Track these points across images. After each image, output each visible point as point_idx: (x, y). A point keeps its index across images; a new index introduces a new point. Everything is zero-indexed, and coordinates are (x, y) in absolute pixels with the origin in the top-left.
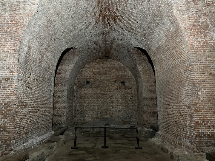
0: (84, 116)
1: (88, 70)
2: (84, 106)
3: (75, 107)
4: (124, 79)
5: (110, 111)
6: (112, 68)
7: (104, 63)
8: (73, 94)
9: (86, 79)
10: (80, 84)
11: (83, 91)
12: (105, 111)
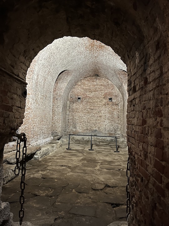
0: (75, 127)
1: (80, 87)
2: (75, 119)
3: (68, 120)
4: (112, 96)
5: (98, 124)
6: (101, 85)
7: (94, 81)
8: (66, 109)
9: (78, 96)
10: (72, 99)
11: (75, 106)
12: (94, 124)
